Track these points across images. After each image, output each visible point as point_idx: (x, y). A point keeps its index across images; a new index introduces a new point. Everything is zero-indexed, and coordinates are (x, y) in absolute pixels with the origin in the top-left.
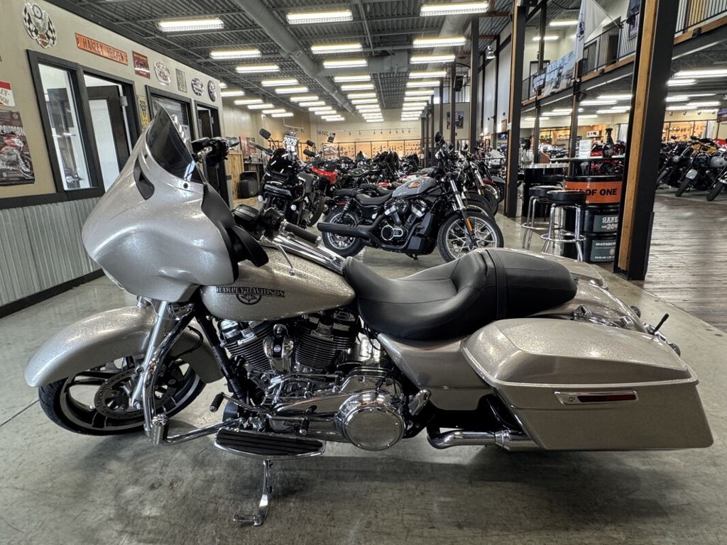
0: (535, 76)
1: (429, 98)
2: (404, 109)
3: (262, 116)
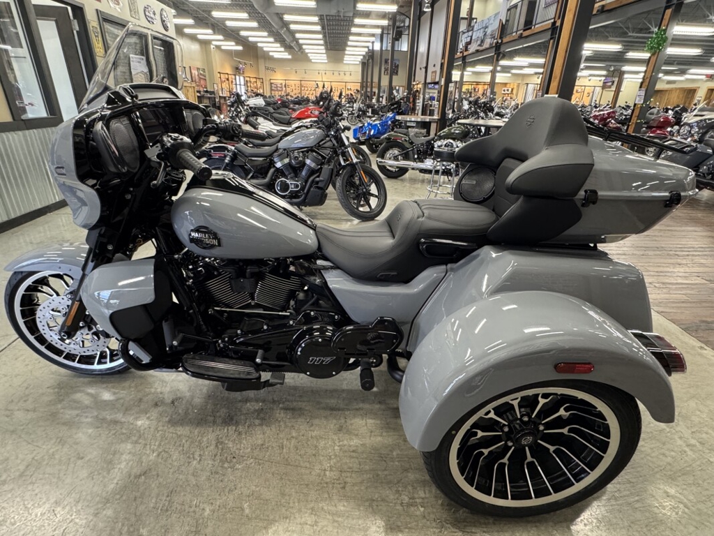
0: (464, 33)
1: (370, 45)
2: (347, 52)
3: (212, 47)
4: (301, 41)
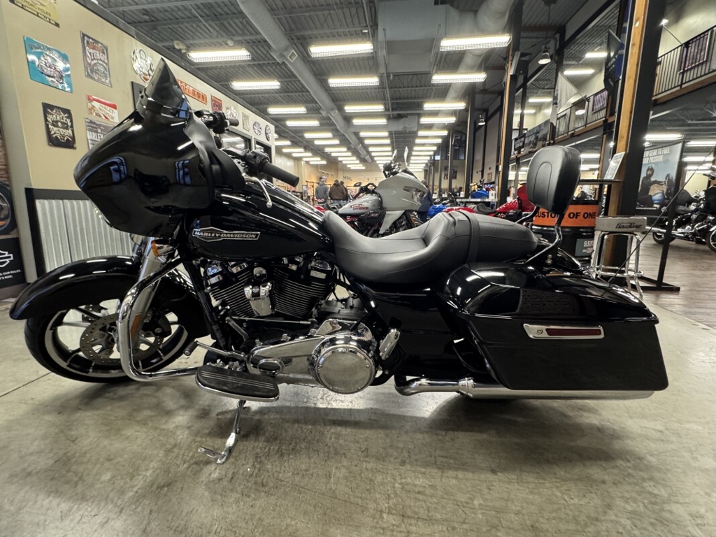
1: (432, 153)
4: (373, 154)
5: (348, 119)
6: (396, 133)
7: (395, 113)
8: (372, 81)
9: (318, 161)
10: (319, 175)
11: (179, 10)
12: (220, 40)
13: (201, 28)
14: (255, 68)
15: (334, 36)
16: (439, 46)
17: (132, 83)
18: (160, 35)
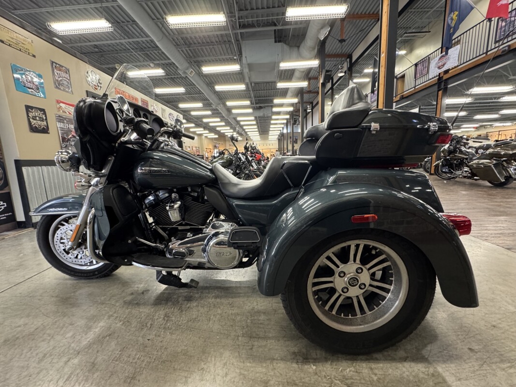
4: (246, 130)
5: (229, 110)
6: (259, 117)
7: (258, 105)
8: (242, 87)
9: (212, 136)
10: (214, 144)
11: (118, 45)
12: (146, 63)
13: (132, 56)
14: (169, 80)
15: (217, 61)
16: (279, 66)
17: (87, 91)
18: (105, 60)
